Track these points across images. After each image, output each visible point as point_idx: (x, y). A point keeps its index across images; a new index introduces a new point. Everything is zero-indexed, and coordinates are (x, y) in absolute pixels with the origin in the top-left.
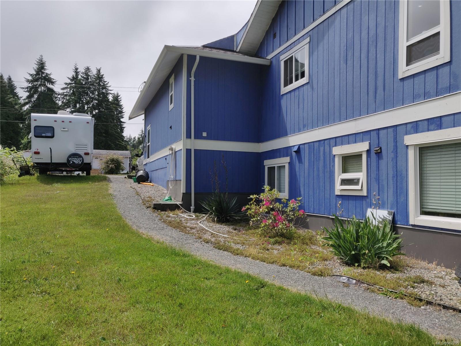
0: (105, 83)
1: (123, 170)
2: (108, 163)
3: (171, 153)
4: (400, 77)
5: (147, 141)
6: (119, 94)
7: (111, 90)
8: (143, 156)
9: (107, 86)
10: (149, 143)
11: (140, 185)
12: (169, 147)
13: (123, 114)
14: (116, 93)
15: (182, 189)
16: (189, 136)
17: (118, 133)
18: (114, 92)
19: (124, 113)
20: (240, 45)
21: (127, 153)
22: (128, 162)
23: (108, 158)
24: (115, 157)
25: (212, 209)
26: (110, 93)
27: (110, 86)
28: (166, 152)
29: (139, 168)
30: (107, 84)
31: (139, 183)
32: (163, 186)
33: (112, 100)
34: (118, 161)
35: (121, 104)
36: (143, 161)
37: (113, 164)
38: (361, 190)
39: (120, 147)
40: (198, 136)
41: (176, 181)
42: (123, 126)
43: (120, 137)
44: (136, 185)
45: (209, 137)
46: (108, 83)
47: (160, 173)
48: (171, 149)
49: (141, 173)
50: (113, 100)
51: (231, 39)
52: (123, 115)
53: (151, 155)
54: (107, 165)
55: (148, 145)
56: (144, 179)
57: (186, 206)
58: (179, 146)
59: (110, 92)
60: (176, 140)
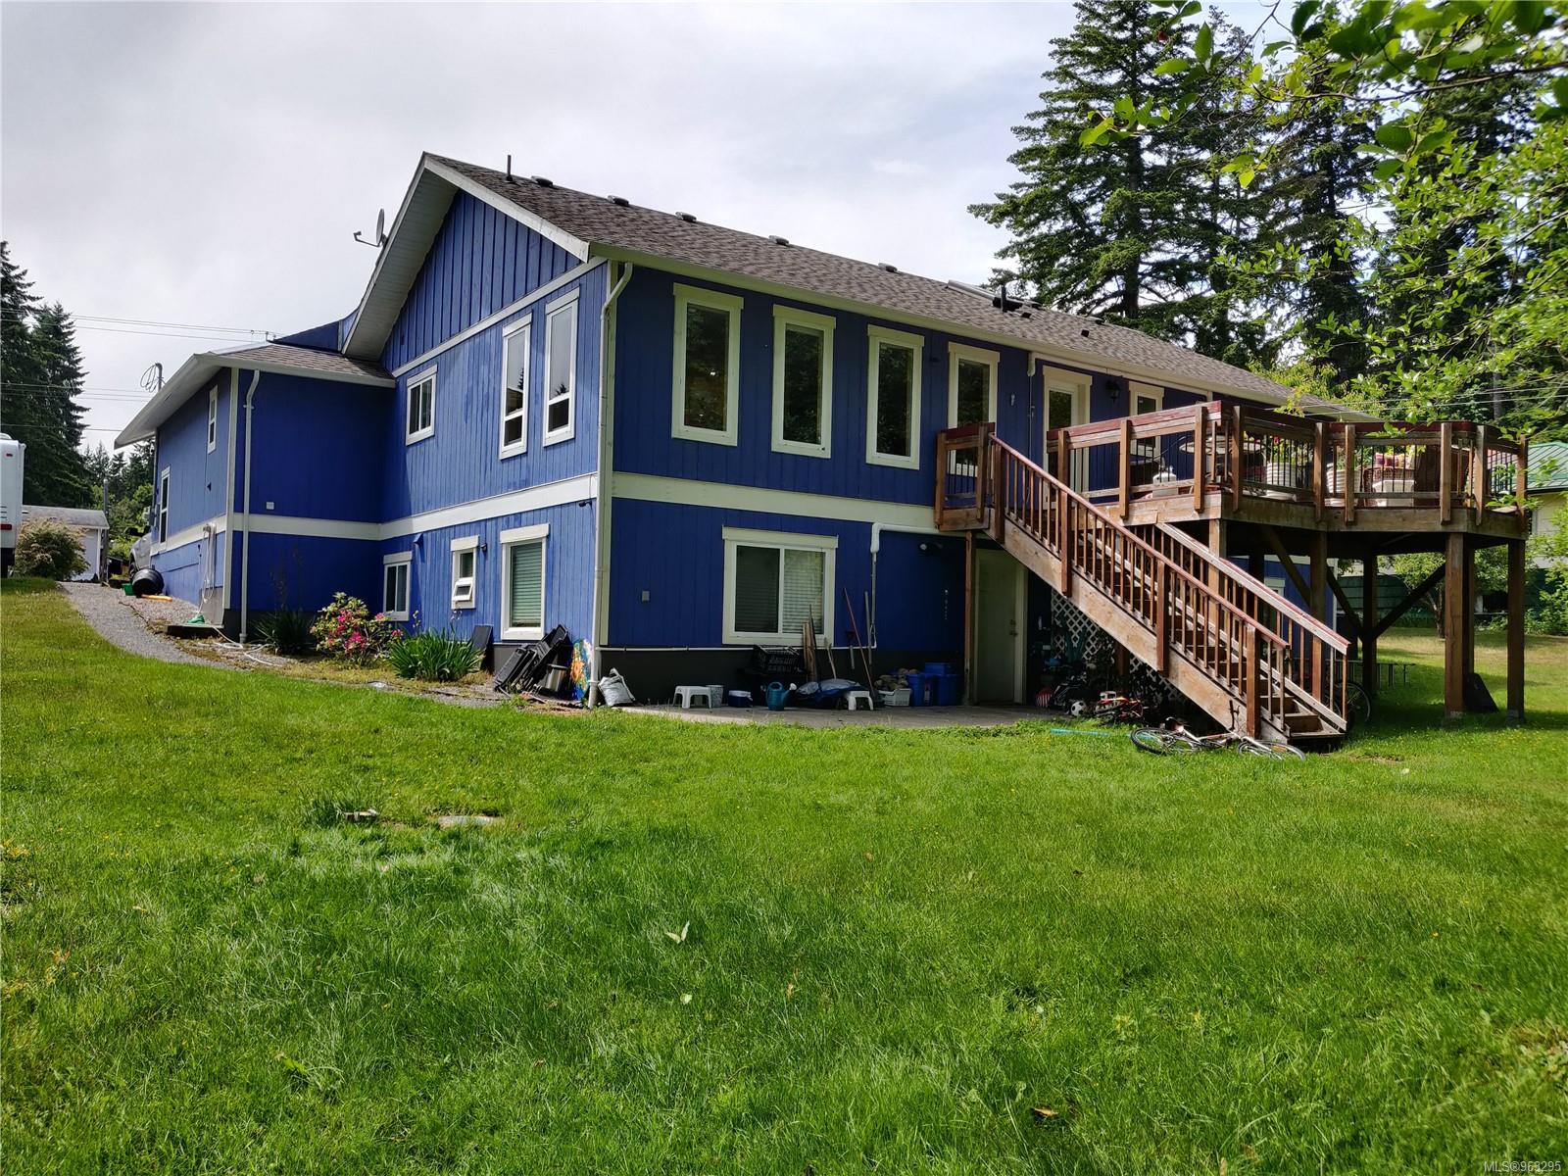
0: (13, 273)
1: (80, 571)
2: (30, 548)
3: (207, 535)
4: (501, 457)
5: (161, 503)
6: (65, 312)
7: (33, 299)
8: (150, 535)
9: (19, 284)
10: (166, 509)
11: (141, 600)
12: (205, 525)
13: (79, 380)
14: (51, 305)
15: (224, 602)
16: (239, 508)
17: (60, 447)
18: (49, 302)
19: (83, 375)
20: (347, 339)
21: (95, 516)
22: (99, 546)
23: (30, 530)
24: (55, 528)
25: (271, 634)
26: (29, 308)
27: (29, 285)
28: (196, 534)
29: (138, 563)
30: (18, 277)
31: (139, 596)
32: (193, 602)
33: (37, 330)
34: (63, 540)
35: (74, 344)
36: (149, 547)
37: (46, 551)
38: (470, 600)
39: (64, 494)
40: (257, 508)
41: (216, 588)
42: (78, 421)
43: (66, 461)
44: (132, 600)
45: (278, 512)
46: (24, 273)
47: (188, 573)
48: (208, 529)
49: (143, 574)
50: (42, 330)
51: (333, 329)
52: (78, 383)
53: (170, 534)
54: (27, 555)
55: (162, 511)
56: (153, 586)
57: (231, 631)
58: (220, 525)
59: (29, 303)
60: (216, 513)
